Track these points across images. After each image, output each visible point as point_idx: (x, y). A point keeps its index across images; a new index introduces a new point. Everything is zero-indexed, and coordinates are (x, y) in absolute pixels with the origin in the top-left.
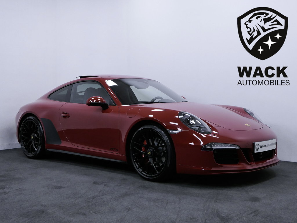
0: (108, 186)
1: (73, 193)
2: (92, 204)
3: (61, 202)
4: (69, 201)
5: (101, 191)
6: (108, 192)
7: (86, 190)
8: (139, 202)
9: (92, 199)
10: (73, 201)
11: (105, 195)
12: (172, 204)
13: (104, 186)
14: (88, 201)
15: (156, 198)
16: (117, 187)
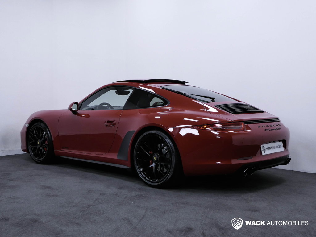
0: (104, 195)
1: (68, 202)
2: (87, 213)
3: (55, 211)
4: (63, 210)
5: (96, 199)
6: (104, 201)
7: (81, 198)
8: (135, 211)
9: (86, 208)
10: (67, 210)
11: (101, 204)
12: (170, 213)
13: (100, 194)
14: (83, 210)
15: (153, 207)
16: (113, 196)
